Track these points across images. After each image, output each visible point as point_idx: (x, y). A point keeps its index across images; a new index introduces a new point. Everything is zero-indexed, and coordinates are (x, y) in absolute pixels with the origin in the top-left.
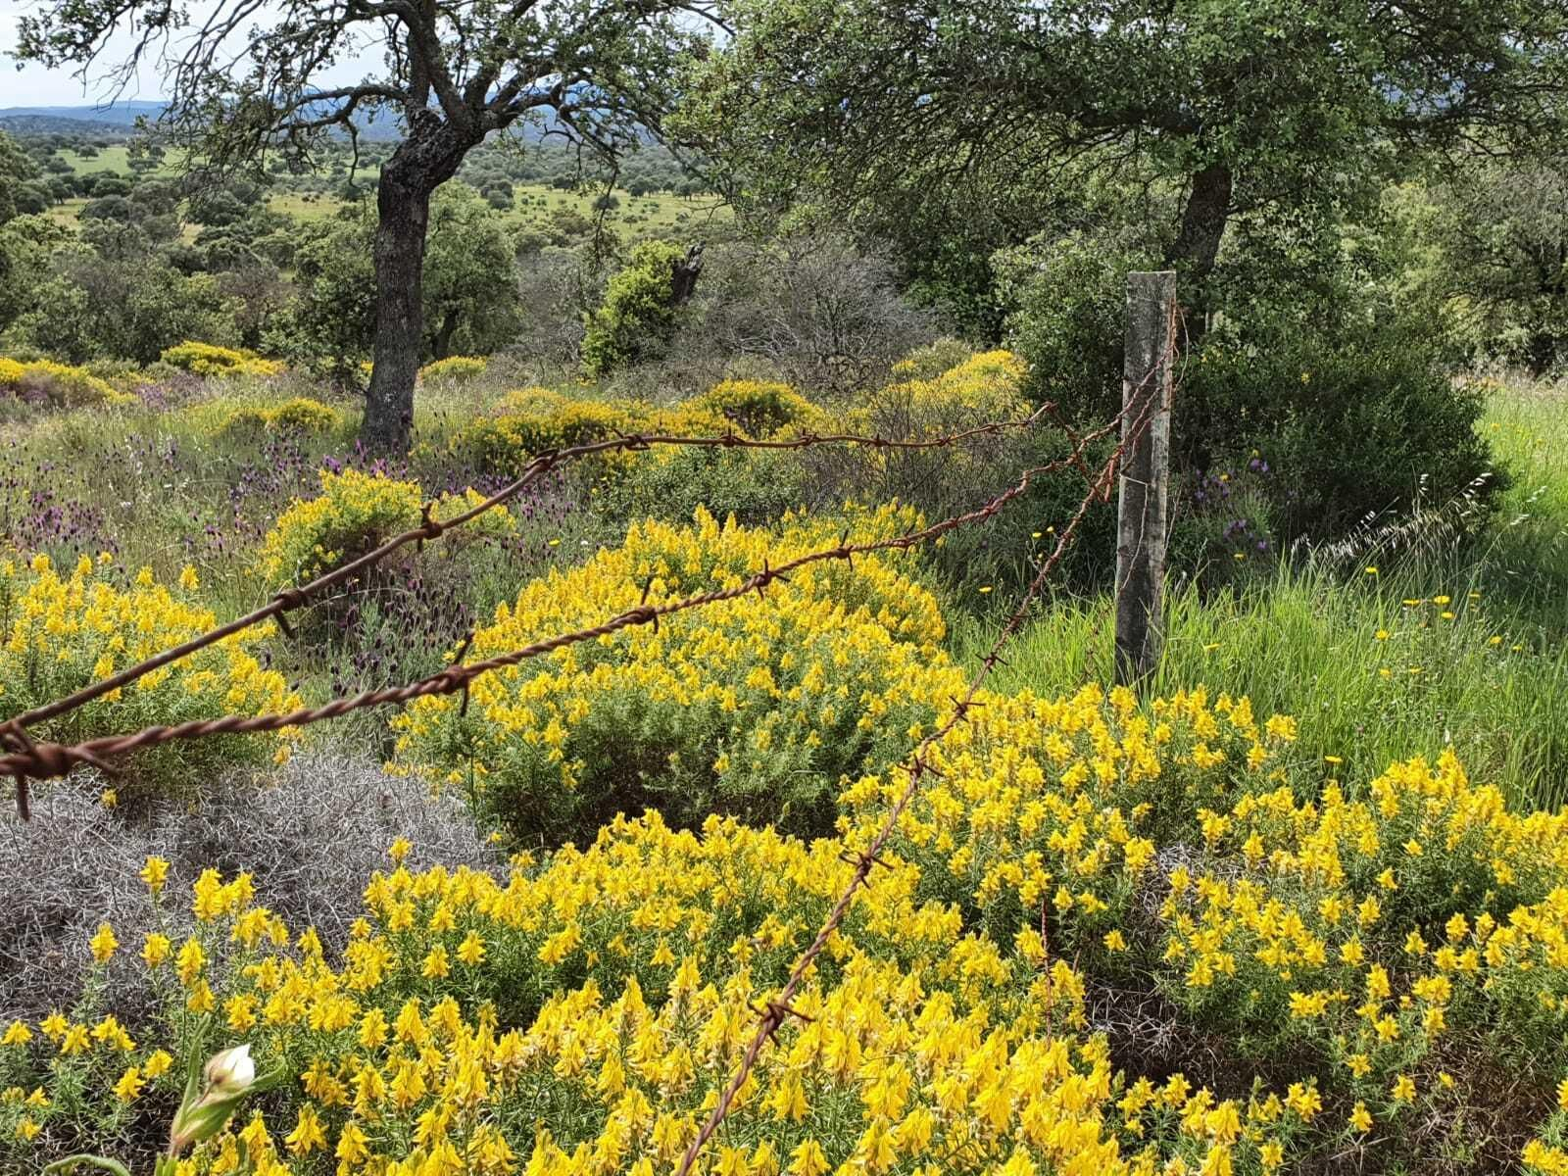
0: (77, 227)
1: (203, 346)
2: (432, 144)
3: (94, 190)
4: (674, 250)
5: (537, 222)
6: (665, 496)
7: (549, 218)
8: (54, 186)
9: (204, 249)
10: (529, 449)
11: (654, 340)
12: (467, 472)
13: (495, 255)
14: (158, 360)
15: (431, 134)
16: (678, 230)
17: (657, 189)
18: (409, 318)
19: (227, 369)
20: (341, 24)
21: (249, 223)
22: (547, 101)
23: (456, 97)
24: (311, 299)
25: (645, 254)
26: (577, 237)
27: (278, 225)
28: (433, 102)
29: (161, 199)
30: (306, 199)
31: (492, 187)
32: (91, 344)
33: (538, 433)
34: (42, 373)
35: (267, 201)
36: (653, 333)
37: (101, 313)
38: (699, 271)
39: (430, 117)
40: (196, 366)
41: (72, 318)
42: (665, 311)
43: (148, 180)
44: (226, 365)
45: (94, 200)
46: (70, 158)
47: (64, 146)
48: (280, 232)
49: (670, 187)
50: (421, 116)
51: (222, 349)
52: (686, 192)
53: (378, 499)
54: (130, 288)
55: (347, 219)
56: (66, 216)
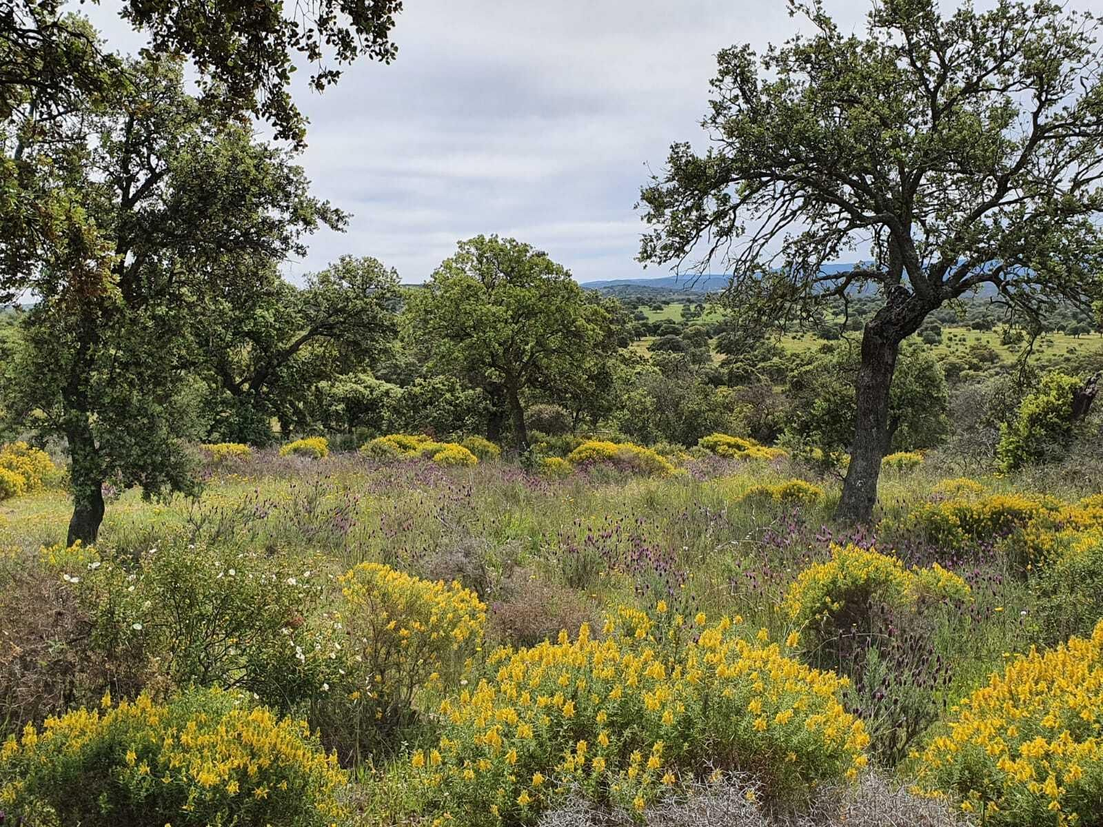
0: (648, 355)
1: (726, 436)
2: (903, 309)
3: (659, 331)
4: (1075, 380)
5: (957, 353)
6: (1089, 581)
7: (967, 351)
8: (636, 329)
9: (725, 370)
10: (964, 528)
11: (1056, 446)
12: (920, 543)
13: (929, 379)
14: (696, 445)
15: (902, 303)
16: (1068, 360)
17: (1052, 330)
18: (878, 429)
19: (740, 453)
20: (845, 231)
21: (756, 353)
22: (989, 278)
23: (922, 277)
24: (811, 413)
25: (1052, 382)
26: (988, 364)
27: (774, 355)
28: (906, 280)
29: (699, 338)
30: (794, 338)
31: (926, 329)
32: (655, 433)
33: (971, 517)
34: (629, 451)
35: (769, 339)
36: (1055, 440)
37: (663, 412)
38: (1094, 396)
39: (902, 291)
40: (720, 449)
41: (646, 416)
42: (1065, 425)
43: (693, 325)
44: (740, 450)
45: (658, 338)
46: (646, 311)
47: (643, 304)
48: (776, 360)
49: (1063, 328)
50: (896, 290)
51: (738, 439)
52: (1075, 332)
53: (871, 568)
54: (682, 397)
55: (825, 353)
56: (641, 348)
